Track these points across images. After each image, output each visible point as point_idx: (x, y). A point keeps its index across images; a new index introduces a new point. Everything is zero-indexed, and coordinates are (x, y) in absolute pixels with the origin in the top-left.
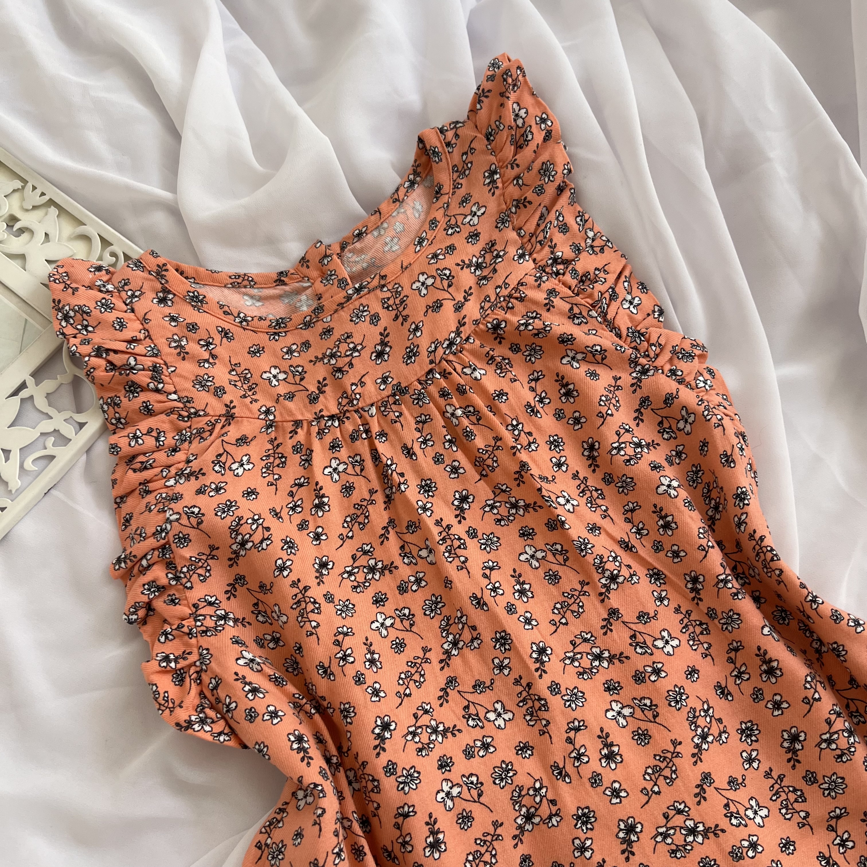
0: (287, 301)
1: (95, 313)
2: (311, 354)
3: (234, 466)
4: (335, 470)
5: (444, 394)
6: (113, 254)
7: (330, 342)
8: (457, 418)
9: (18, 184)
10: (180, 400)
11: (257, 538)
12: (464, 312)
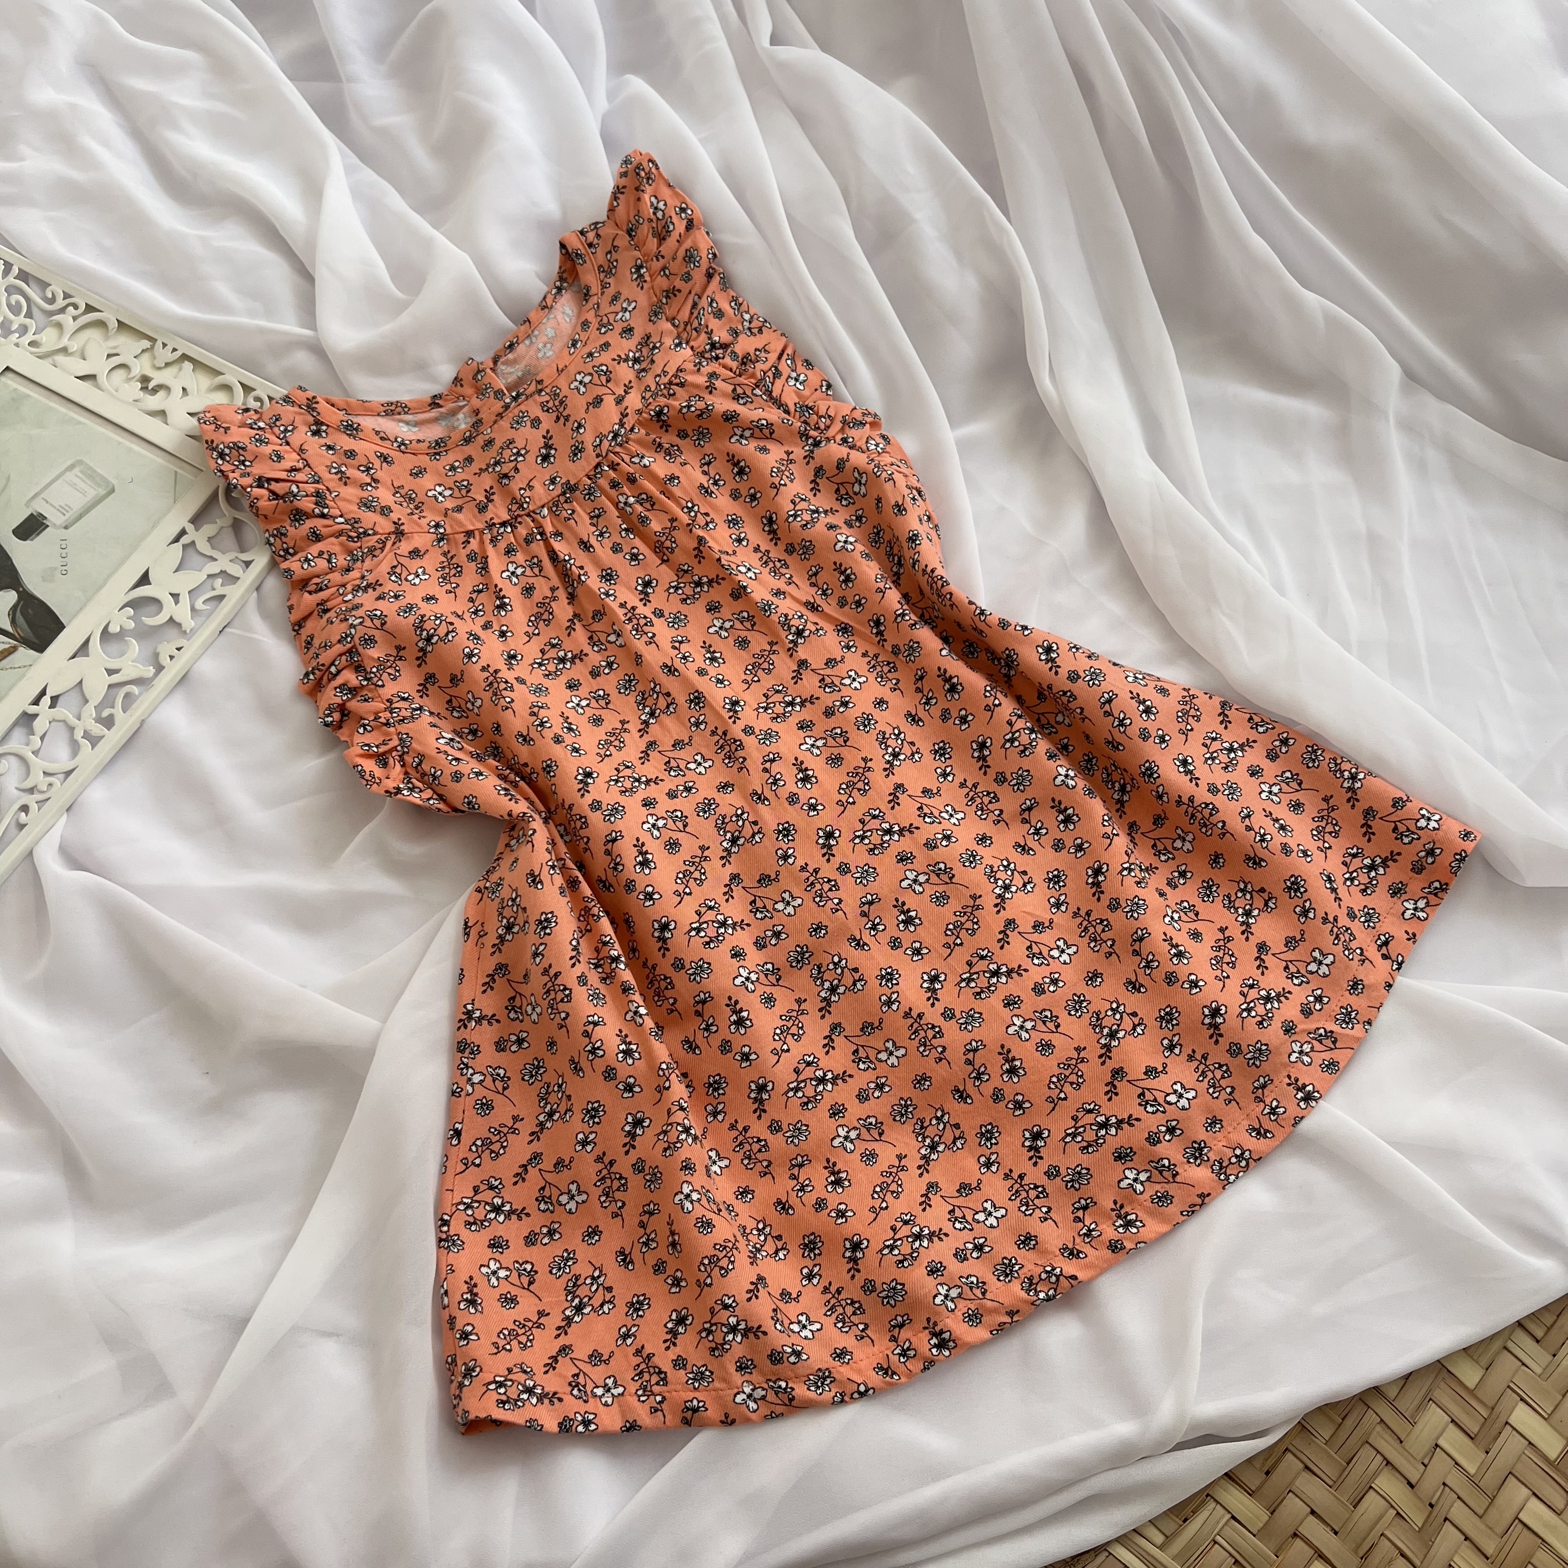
0: (444, 423)
1: (251, 447)
2: (475, 467)
3: (410, 578)
4: (513, 573)
5: (615, 485)
6: (258, 399)
7: (493, 452)
8: (630, 505)
9: (146, 344)
10: (347, 522)
11: (442, 631)
12: (625, 404)
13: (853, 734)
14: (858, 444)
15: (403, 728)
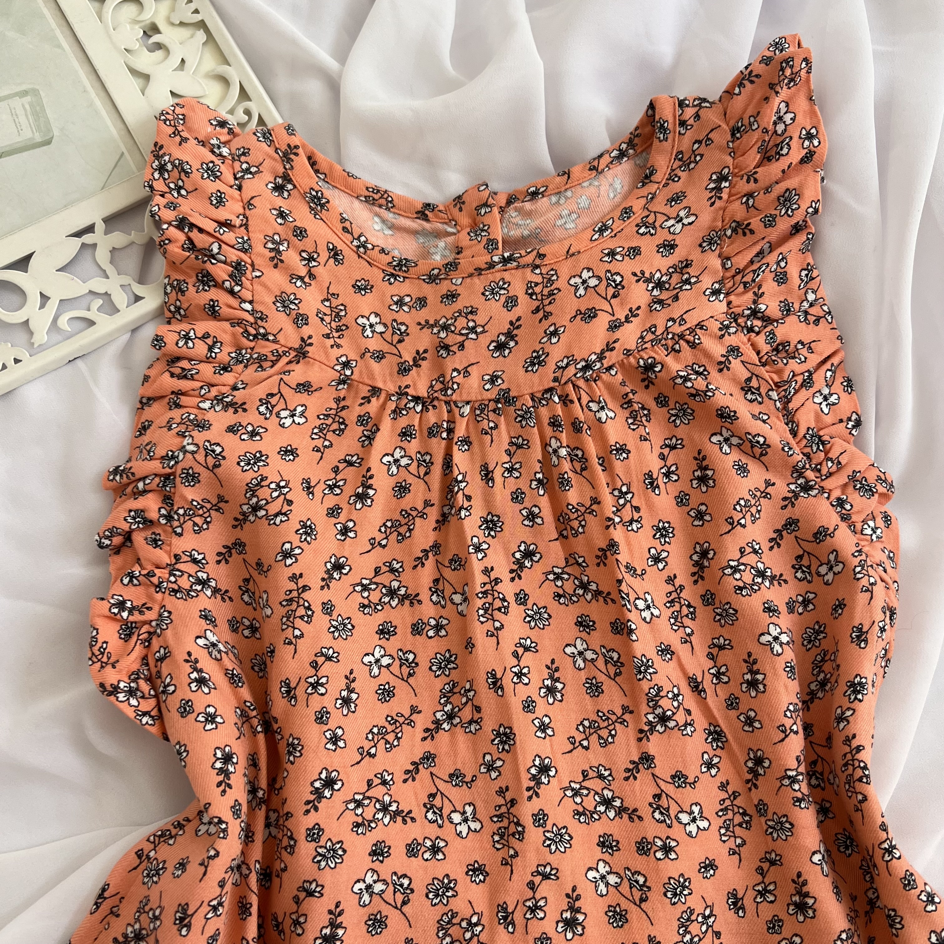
0: (421, 240)
1: (196, 176)
2: (424, 315)
3: (284, 414)
4: (396, 461)
5: (555, 423)
6: (248, 112)
7: (449, 310)
8: (559, 457)
10: (253, 312)
11: (274, 508)
12: (618, 334)
13: (655, 896)
14: (854, 518)
15: (171, 602)
